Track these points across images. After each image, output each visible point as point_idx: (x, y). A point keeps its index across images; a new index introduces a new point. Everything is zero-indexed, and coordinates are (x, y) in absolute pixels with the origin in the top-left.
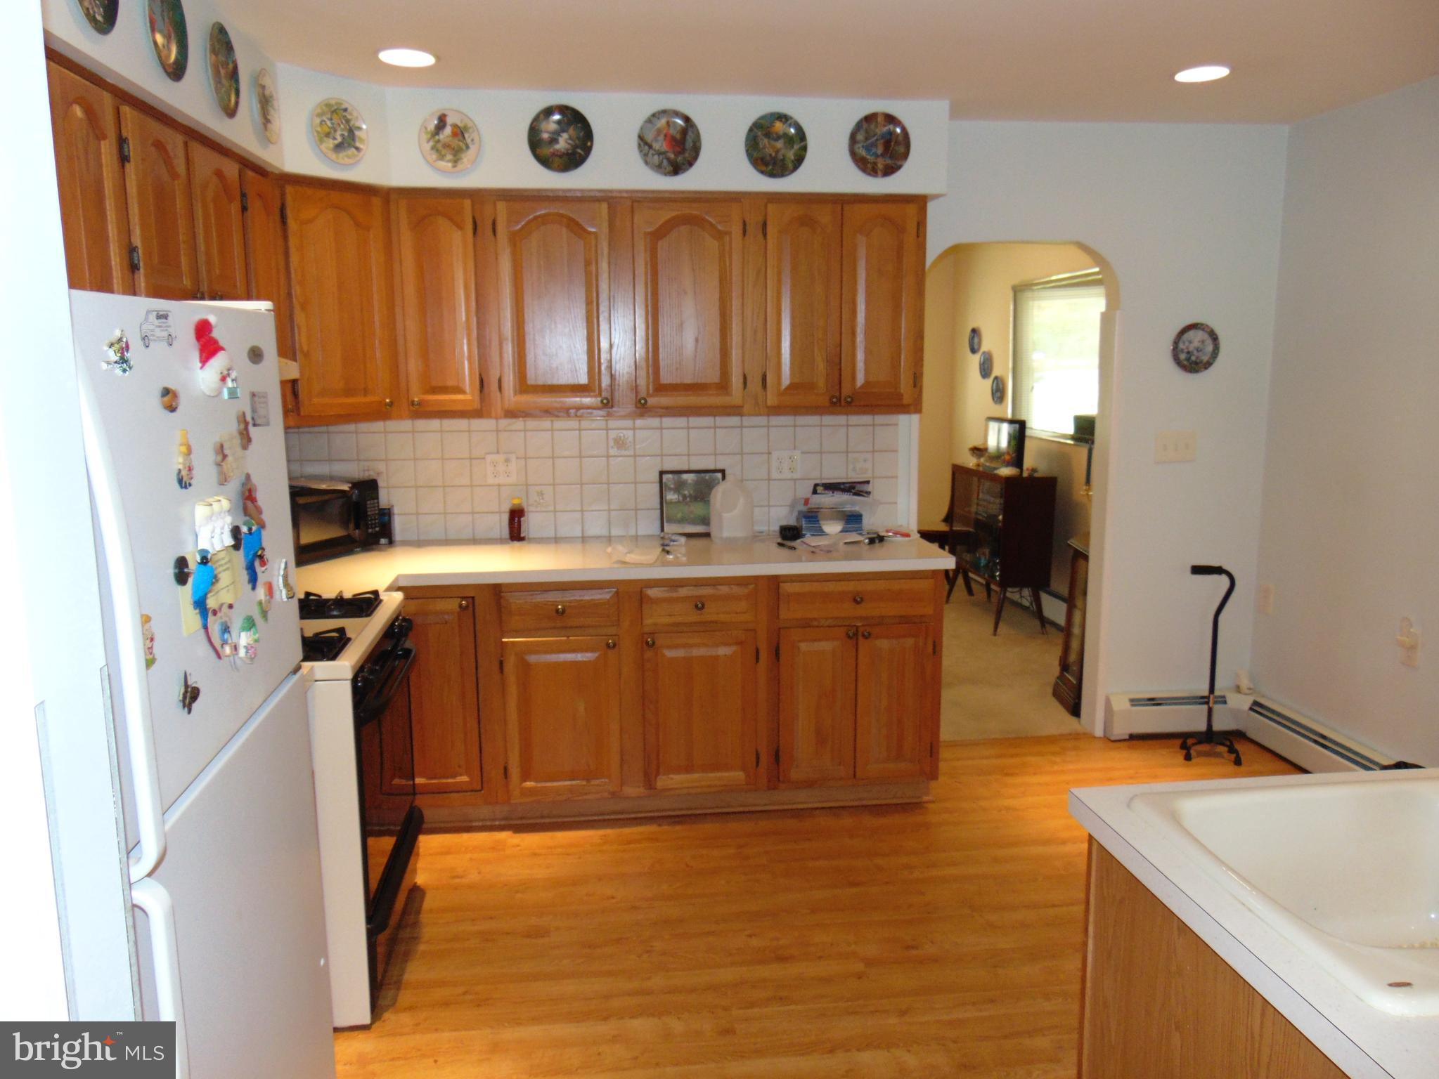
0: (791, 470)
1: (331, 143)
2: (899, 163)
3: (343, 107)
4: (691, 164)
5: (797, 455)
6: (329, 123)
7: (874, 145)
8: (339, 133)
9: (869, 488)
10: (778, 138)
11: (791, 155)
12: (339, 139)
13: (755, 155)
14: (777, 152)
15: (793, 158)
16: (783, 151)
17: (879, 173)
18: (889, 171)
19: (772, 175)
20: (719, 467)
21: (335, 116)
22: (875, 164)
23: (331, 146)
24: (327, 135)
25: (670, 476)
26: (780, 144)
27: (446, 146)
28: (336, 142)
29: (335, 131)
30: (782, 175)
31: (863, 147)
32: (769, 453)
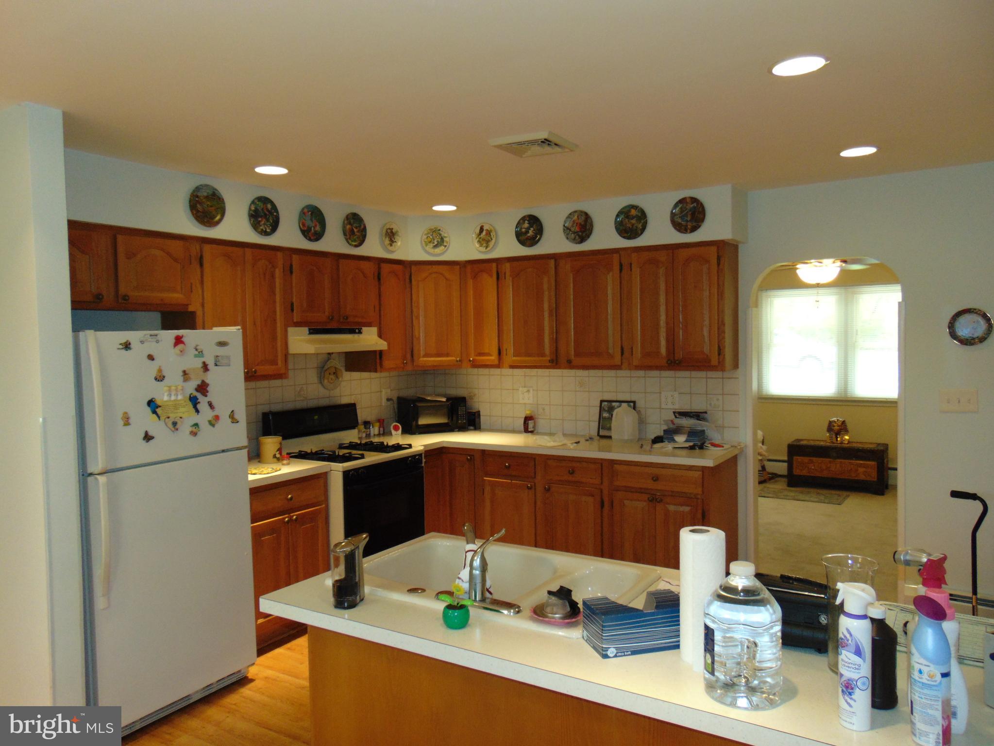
0: (673, 403)
1: (431, 245)
2: (700, 224)
3: (438, 229)
4: (589, 237)
5: (676, 395)
6: (431, 237)
7: (686, 215)
8: (436, 240)
9: (706, 416)
10: (633, 218)
11: (640, 226)
12: (436, 243)
13: (621, 228)
14: (633, 225)
15: (641, 227)
16: (636, 225)
17: (689, 231)
18: (694, 229)
19: (629, 238)
20: (633, 399)
21: (434, 234)
22: (687, 226)
23: (432, 246)
24: (430, 242)
25: (606, 403)
26: (634, 221)
27: (484, 240)
28: (434, 244)
29: (434, 240)
30: (634, 238)
31: (680, 217)
32: (660, 393)
